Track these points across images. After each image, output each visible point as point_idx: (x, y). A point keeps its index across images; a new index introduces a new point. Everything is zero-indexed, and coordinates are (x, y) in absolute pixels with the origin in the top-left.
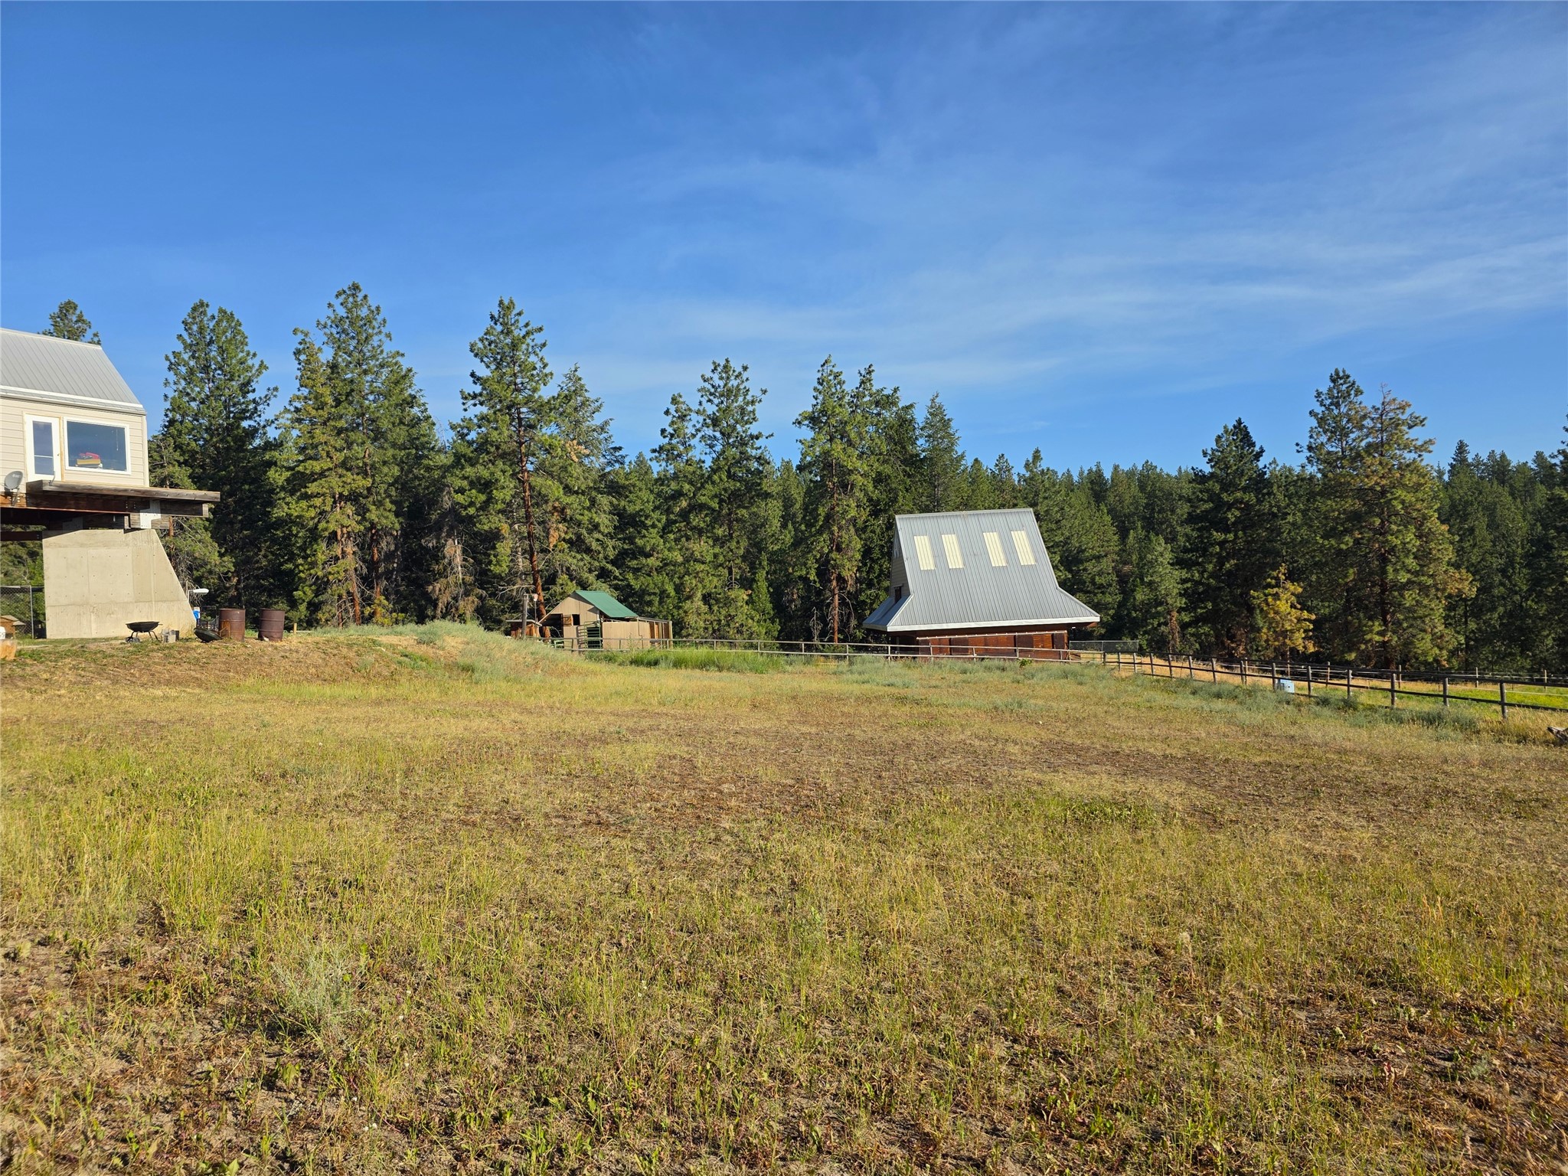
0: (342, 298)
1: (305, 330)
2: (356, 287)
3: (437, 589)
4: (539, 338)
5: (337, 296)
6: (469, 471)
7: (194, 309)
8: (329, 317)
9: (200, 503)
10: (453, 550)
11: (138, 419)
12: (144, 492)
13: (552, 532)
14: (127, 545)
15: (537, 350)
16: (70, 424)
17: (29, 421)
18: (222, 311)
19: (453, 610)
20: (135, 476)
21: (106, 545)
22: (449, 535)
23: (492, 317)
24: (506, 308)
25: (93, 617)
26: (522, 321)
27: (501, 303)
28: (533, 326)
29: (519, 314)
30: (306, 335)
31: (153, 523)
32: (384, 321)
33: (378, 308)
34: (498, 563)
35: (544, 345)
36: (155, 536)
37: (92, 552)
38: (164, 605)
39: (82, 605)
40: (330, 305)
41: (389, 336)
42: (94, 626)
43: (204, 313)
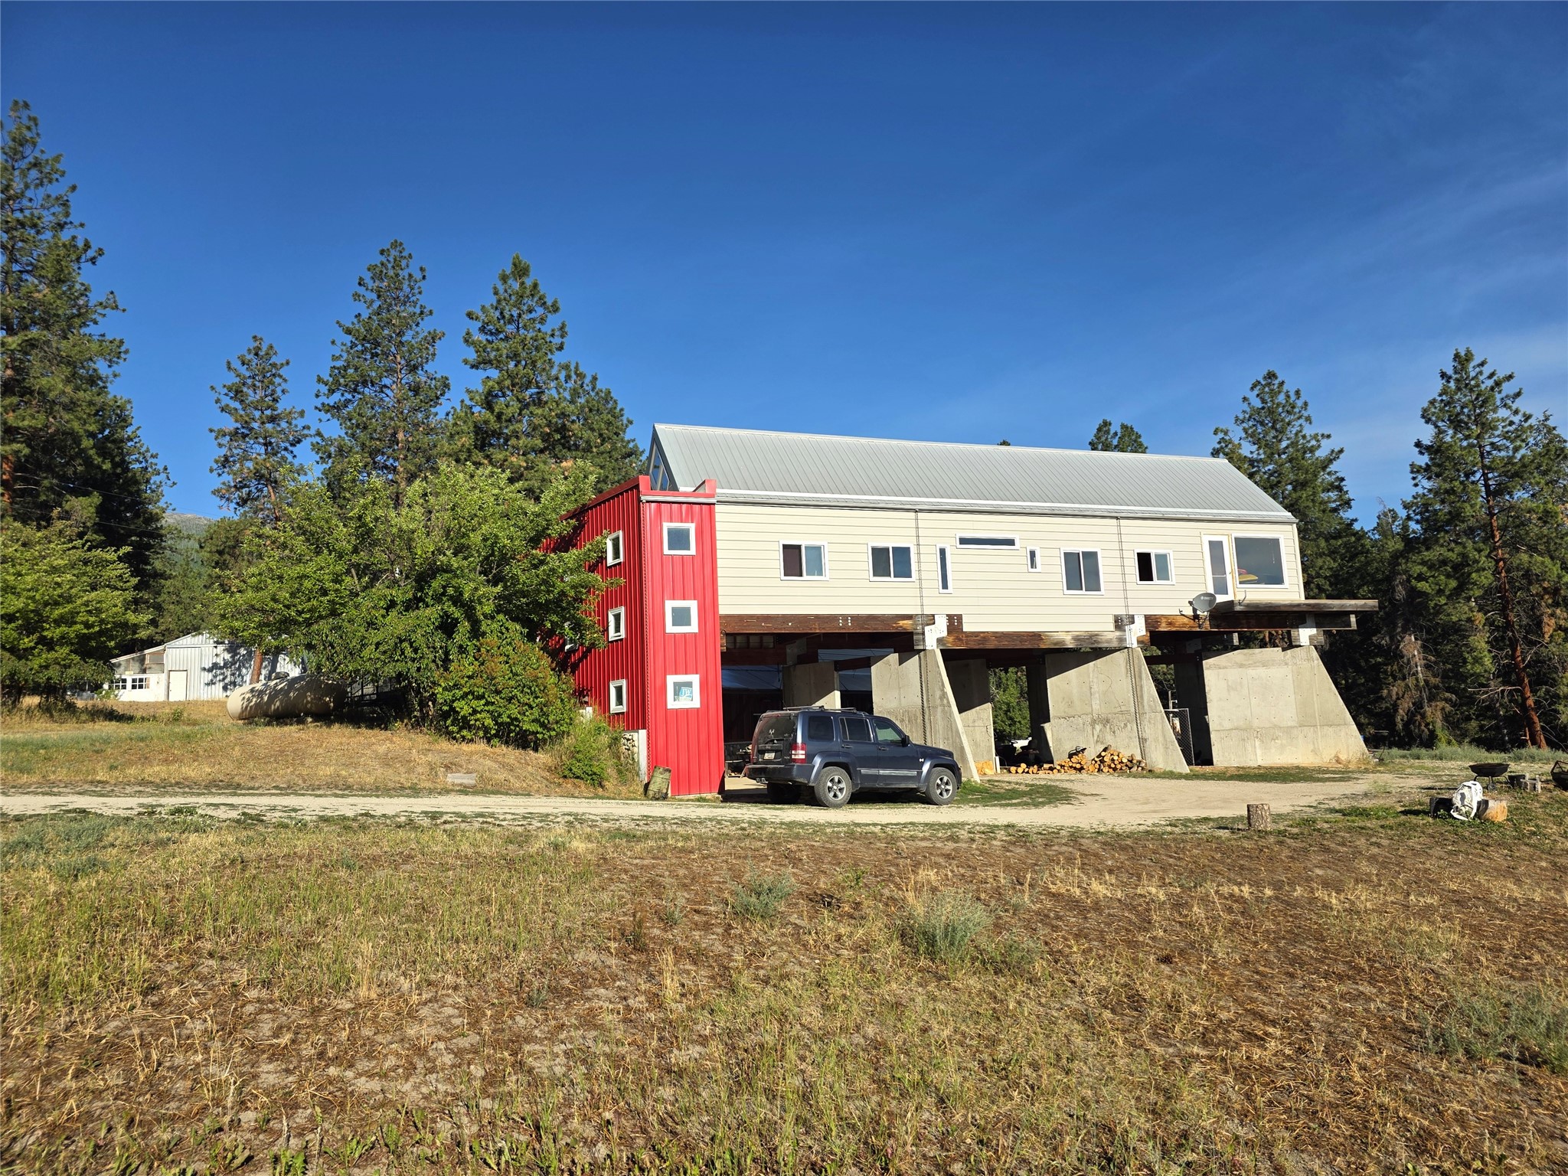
0: (1256, 392)
1: (1224, 428)
2: (1271, 376)
3: (1394, 693)
4: (1508, 388)
5: (1252, 389)
6: (1427, 555)
7: (1099, 430)
8: (1244, 412)
9: (1348, 613)
10: (1412, 647)
11: (1289, 527)
12: (1299, 605)
13: (1546, 619)
14: (1286, 664)
15: (1509, 402)
16: (1237, 540)
17: (1206, 540)
18: (1124, 427)
19: (1418, 717)
20: (1290, 591)
21: (1265, 665)
22: (1405, 630)
23: (1443, 375)
24: (1462, 360)
25: (1257, 743)
26: (1487, 370)
27: (1457, 356)
28: (1501, 374)
29: (1482, 364)
30: (1226, 433)
31: (1311, 638)
32: (1306, 404)
33: (1298, 393)
34: (1477, 660)
35: (1518, 394)
36: (1315, 654)
37: (1252, 672)
38: (1331, 729)
39: (1245, 730)
40: (1245, 399)
41: (1308, 419)
42: (1259, 752)
43: (1108, 432)
